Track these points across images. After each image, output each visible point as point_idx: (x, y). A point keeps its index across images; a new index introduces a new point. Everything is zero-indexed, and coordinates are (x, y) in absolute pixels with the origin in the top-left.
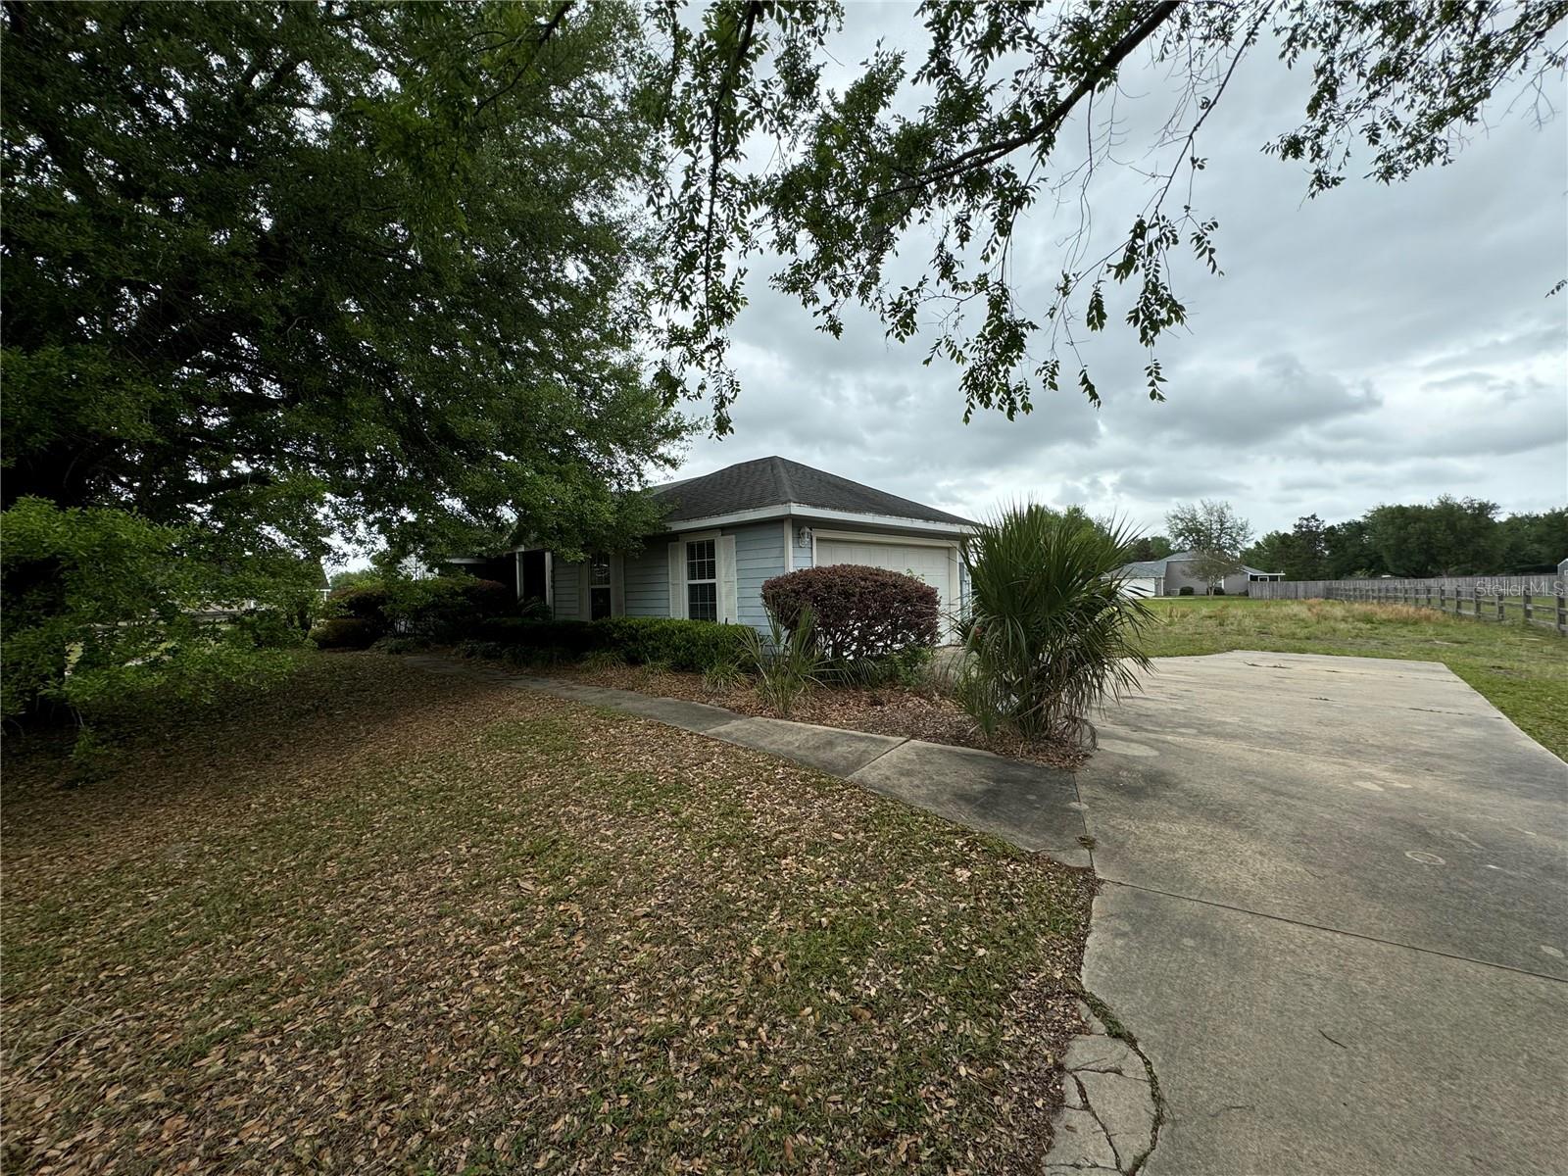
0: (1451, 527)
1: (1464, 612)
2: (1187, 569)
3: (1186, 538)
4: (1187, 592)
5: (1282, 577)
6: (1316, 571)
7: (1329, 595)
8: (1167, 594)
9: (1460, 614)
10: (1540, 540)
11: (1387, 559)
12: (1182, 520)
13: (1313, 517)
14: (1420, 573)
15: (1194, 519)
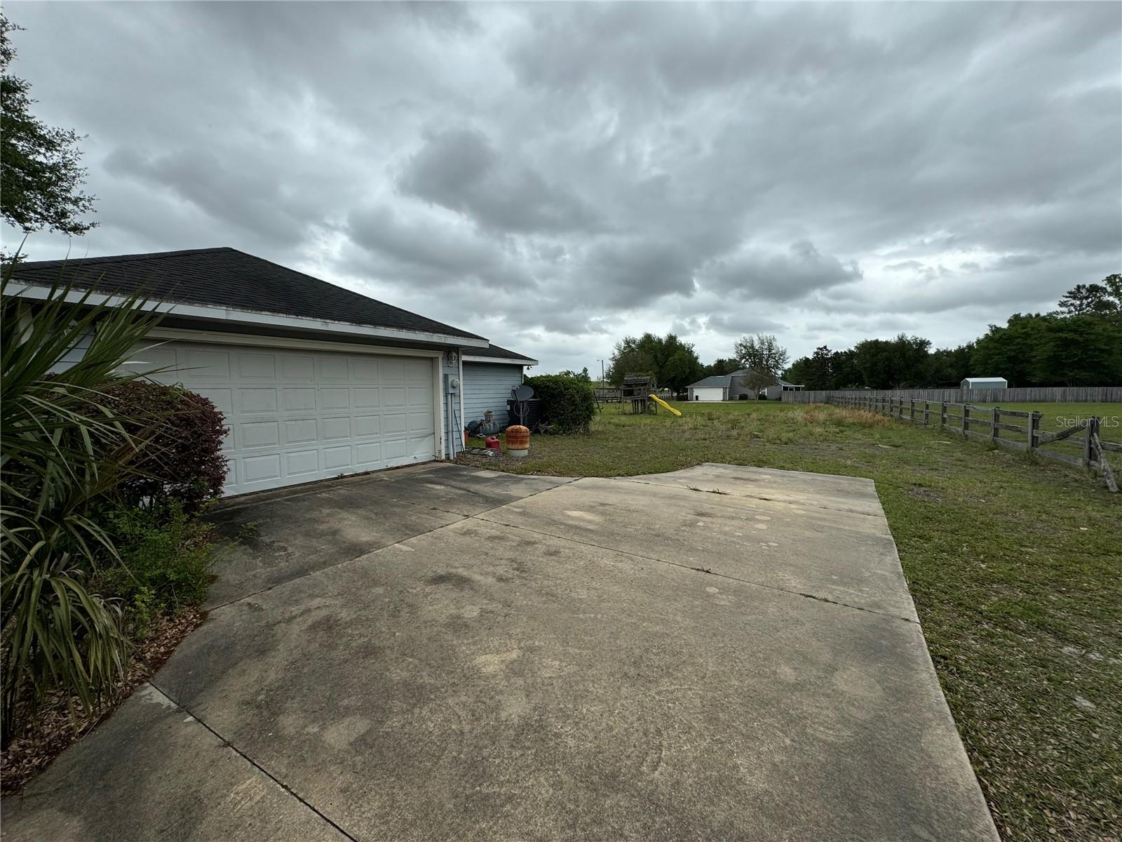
0: (903, 355)
1: (904, 417)
2: (742, 382)
3: (747, 360)
4: (743, 397)
5: (803, 388)
6: (824, 384)
7: (828, 401)
8: (731, 399)
9: (902, 418)
10: (951, 366)
11: (865, 378)
12: (745, 347)
13: (825, 347)
14: (885, 386)
15: (752, 347)
